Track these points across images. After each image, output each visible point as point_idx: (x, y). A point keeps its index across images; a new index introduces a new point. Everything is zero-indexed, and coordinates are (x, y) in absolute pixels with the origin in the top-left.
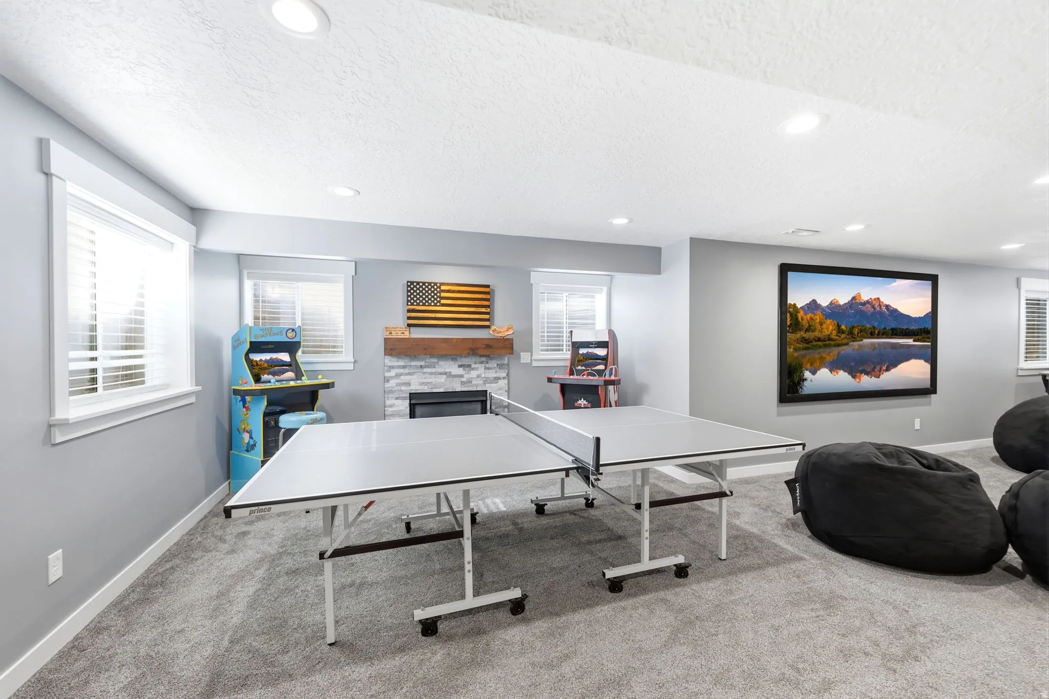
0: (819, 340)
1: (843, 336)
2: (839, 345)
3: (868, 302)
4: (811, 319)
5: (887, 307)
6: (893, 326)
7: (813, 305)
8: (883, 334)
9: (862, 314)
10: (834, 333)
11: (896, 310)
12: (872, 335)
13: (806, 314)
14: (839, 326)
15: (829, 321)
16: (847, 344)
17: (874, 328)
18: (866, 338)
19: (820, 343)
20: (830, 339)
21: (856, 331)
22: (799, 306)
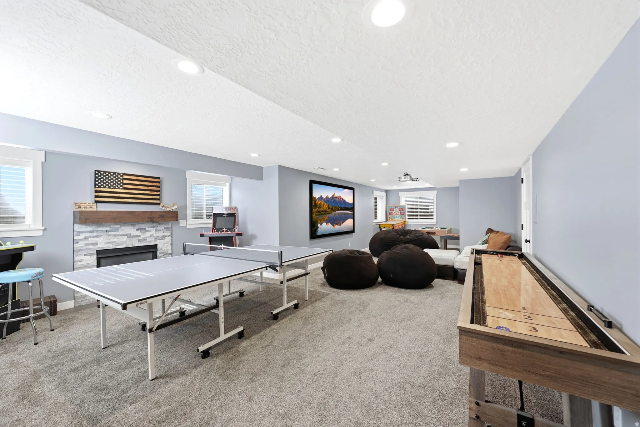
0: (323, 211)
1: (330, 210)
2: (329, 213)
3: (337, 197)
4: (321, 203)
5: (343, 199)
6: (344, 206)
7: (321, 197)
8: (342, 209)
9: (335, 201)
10: (327, 208)
11: (345, 201)
12: (338, 210)
13: (319, 201)
14: (329, 206)
15: (326, 204)
16: (331, 213)
17: (339, 207)
18: (336, 211)
19: (323, 213)
20: (326, 211)
21: (334, 208)
22: (317, 198)
